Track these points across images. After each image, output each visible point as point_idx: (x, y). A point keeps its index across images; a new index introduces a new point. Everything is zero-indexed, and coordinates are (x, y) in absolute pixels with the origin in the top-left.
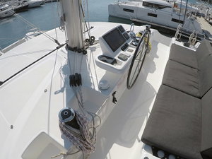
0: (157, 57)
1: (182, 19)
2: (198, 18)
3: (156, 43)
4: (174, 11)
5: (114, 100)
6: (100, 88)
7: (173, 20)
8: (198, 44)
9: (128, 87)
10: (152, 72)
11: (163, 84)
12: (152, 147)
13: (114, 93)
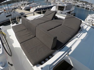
0: (10, 36)
1: (9, 14)
2: (16, 10)
3: (6, 31)
4: (5, 13)
5: (12, 65)
6: (3, 67)
7: (7, 17)
8: (21, 20)
9: (11, 56)
10: (13, 43)
11: (20, 43)
12: (38, 64)
13: (9, 63)
